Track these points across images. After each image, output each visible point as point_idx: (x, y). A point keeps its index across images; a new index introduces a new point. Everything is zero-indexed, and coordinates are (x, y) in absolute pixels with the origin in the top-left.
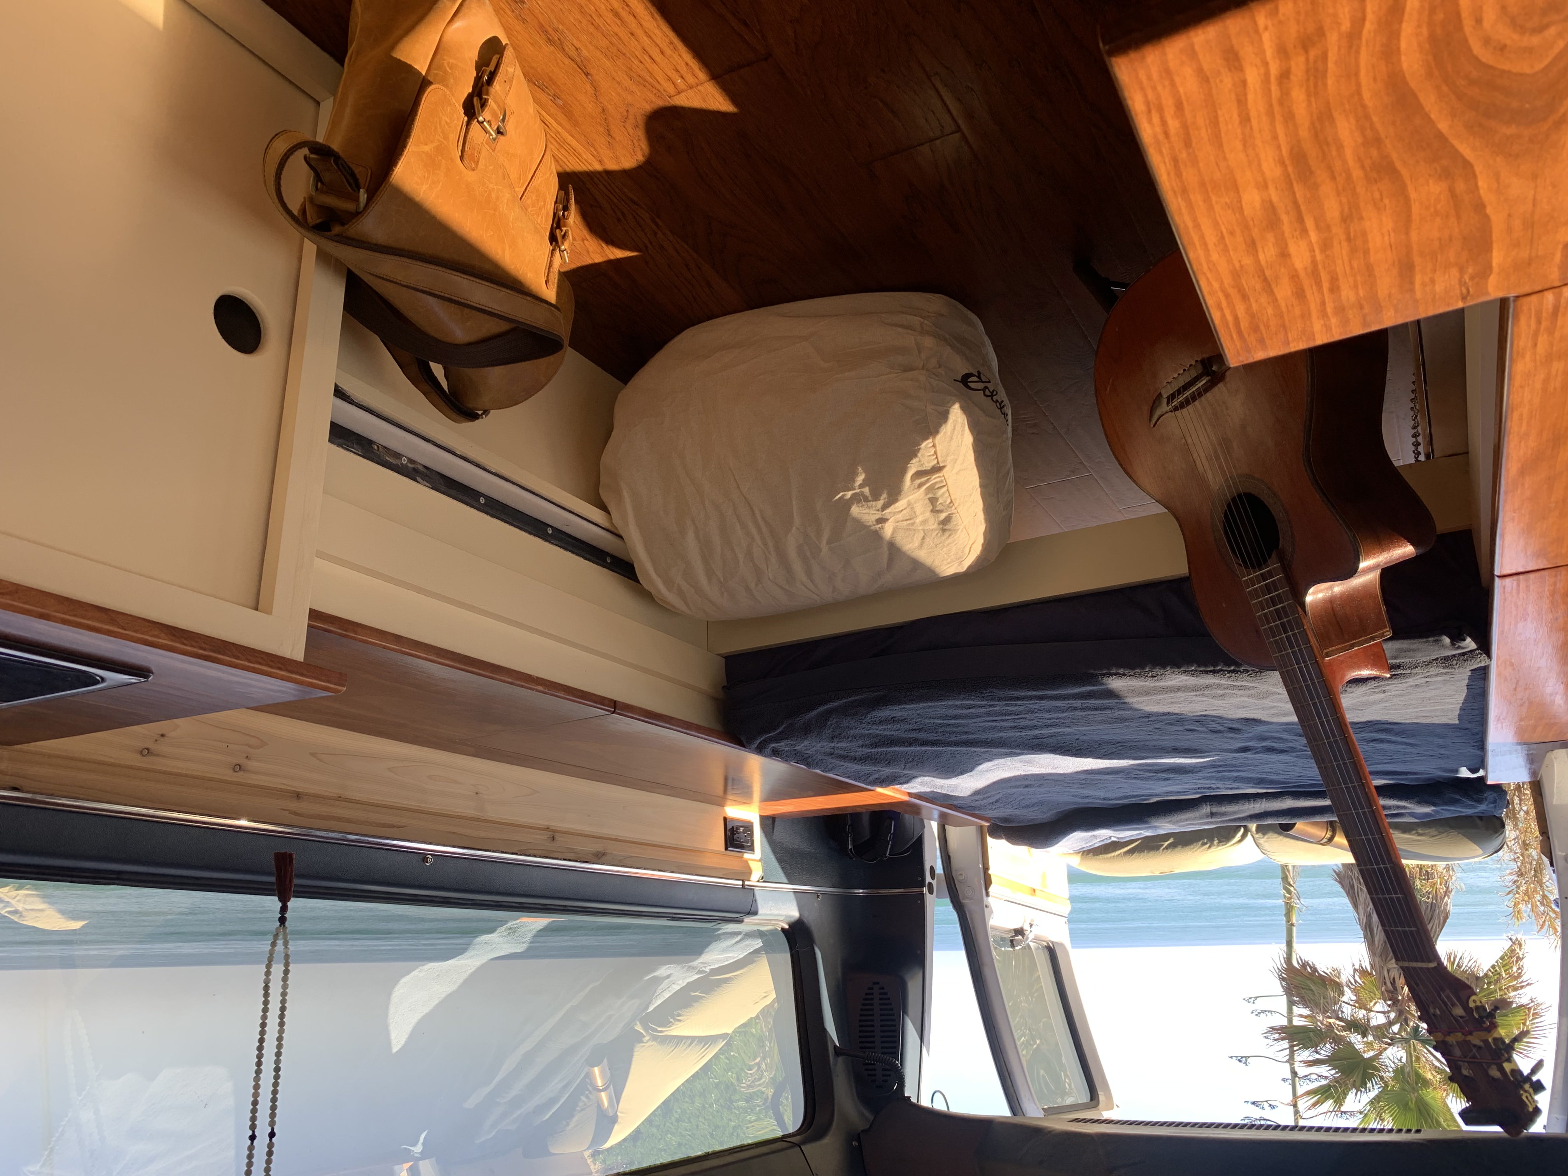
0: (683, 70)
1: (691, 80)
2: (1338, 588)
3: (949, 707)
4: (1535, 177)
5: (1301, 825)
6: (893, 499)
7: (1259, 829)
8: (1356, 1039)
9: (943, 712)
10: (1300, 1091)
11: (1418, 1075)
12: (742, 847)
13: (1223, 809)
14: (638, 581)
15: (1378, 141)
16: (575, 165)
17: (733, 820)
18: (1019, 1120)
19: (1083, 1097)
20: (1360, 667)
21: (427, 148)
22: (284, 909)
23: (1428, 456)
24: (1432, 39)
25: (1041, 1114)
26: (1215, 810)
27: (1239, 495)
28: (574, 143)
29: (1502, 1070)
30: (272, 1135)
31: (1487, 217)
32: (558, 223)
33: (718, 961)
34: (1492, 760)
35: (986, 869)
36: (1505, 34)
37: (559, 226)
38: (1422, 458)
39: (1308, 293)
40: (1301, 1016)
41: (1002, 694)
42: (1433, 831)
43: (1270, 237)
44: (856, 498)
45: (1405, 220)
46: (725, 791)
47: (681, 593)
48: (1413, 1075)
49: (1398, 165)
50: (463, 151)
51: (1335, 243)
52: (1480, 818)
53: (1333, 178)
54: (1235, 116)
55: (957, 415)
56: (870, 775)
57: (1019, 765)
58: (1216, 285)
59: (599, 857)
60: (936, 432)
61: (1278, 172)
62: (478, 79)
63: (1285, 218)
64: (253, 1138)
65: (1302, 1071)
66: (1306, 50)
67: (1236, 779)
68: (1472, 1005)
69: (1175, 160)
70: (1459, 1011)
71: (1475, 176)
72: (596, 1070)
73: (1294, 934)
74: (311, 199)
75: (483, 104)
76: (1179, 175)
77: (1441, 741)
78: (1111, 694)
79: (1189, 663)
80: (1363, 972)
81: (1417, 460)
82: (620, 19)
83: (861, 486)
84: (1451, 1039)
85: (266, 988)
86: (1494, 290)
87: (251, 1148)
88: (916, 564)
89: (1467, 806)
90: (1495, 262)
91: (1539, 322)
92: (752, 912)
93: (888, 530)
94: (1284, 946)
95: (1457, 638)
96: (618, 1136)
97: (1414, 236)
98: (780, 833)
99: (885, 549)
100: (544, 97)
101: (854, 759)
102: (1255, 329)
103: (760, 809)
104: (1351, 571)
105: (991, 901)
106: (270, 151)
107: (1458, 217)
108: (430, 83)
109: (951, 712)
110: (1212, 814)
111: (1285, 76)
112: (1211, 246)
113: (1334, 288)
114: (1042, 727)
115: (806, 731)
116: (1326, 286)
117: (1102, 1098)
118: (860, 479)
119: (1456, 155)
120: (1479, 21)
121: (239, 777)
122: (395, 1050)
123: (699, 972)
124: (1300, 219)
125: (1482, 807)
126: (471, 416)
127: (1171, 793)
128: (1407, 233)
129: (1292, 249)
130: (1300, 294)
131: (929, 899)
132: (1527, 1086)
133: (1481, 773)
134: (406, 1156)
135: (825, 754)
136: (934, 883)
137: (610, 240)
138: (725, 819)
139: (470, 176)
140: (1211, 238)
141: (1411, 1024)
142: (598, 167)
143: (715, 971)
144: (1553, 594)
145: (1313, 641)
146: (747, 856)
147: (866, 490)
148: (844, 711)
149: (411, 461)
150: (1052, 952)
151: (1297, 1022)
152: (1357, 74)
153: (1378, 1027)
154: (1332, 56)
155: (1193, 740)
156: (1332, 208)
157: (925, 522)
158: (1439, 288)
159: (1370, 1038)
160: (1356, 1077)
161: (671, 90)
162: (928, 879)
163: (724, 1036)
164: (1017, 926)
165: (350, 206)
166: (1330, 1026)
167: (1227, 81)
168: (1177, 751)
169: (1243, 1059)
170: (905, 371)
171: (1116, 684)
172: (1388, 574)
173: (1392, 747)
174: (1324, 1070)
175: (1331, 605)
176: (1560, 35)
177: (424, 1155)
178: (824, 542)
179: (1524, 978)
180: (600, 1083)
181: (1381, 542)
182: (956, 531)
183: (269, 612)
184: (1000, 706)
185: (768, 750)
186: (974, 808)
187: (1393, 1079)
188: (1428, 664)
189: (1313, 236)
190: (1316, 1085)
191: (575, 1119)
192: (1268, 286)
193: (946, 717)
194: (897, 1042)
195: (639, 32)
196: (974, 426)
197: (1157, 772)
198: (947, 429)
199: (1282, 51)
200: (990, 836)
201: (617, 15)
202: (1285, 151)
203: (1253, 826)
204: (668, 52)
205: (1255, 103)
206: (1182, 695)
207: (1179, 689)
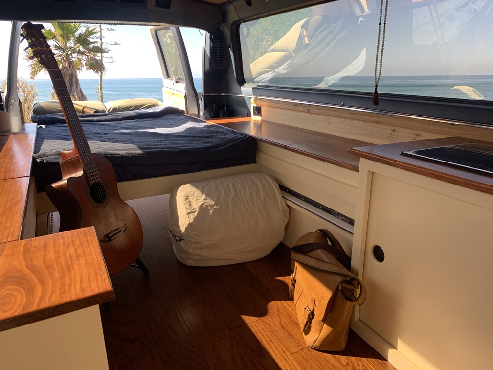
0: (254, 327)
1: (253, 324)
2: (74, 175)
3: (190, 146)
4: (11, 265)
5: (92, 112)
6: (201, 206)
7: (105, 111)
8: (82, 49)
9: (192, 145)
10: (99, 33)
11: (63, 38)
12: (256, 108)
13: (115, 117)
14: (279, 184)
15: (49, 273)
16: (289, 302)
17: (259, 116)
18: (177, 26)
19: (159, 33)
20: (69, 153)
21: (323, 302)
22: (376, 89)
23: (49, 214)
24: (33, 293)
25: (170, 28)
26: (117, 117)
27: (101, 203)
28: (289, 308)
29: (32, 40)
30: (380, 24)
31: (23, 257)
32: (294, 285)
33: (269, 74)
34: (35, 130)
35: (186, 101)
36: (16, 293)
37: (293, 284)
38: (51, 214)
39: (71, 241)
40: (98, 56)
41: (173, 150)
42: (54, 110)
43: (79, 254)
44: (212, 206)
45: (44, 257)
46: (261, 124)
47: (266, 180)
48: (65, 38)
49: (45, 268)
50: (315, 302)
51: (62, 252)
52: (40, 114)
53: (61, 266)
54: (83, 278)
55: (183, 230)
56: (216, 128)
57: (173, 130)
58: (94, 244)
59: (296, 105)
60: (188, 224)
61: (75, 267)
62: (310, 323)
63: (74, 258)
64: (385, 24)
65: (98, 40)
66: (64, 291)
67: (110, 126)
68: (39, 58)
69: (100, 270)
70: (43, 56)
71: (26, 265)
72: (307, 42)
73: (100, 82)
74: (355, 287)
75: (309, 316)
76: (99, 267)
77: (49, 135)
78: (141, 149)
79: (118, 157)
80: (79, 69)
81: (52, 213)
82: (270, 340)
83: (211, 209)
84: (46, 48)
85: (381, 66)
86: (24, 241)
87: (385, 21)
88: (197, 187)
89: (43, 117)
90: (23, 247)
91: (12, 235)
92: (254, 88)
93: (204, 197)
94: (103, 78)
95: (42, 162)
96: (301, 22)
97: (42, 253)
98: (246, 112)
99: (205, 191)
100: (295, 320)
101: (219, 132)
102: (85, 234)
103: (251, 119)
104: (69, 179)
105: (185, 91)
106: (364, 299)
107: (31, 257)
108: (322, 320)
109: (189, 145)
110: (118, 116)
111: (70, 286)
112: (94, 252)
113: (64, 243)
114: (164, 141)
115: (232, 140)
116: (66, 243)
117: (154, 32)
118: (211, 212)
119: (30, 270)
120: (22, 296)
121: (393, 128)
122: (365, 49)
123: (274, 71)
124: (70, 257)
125: (39, 117)
126: (320, 230)
127: (130, 122)
128: (44, 254)
129: (74, 252)
130: (73, 242)
131: (203, 92)
132: (25, 35)
133: (39, 126)
134: (364, 17)
135: (227, 134)
136: (201, 97)
137: (282, 282)
138: (261, 116)
139: (313, 295)
140: (94, 254)
141: (65, 54)
142: (282, 302)
143: (270, 71)
144: (14, 172)
145: (81, 160)
146: (255, 105)
147: (209, 208)
148: (220, 145)
149: (339, 218)
150: (168, 76)
151: (99, 55)
152: (52, 286)
153: (74, 53)
154: (58, 290)
155: (121, 136)
156: (62, 259)
157: (193, 199)
158: (37, 242)
159: (77, 50)
160: (82, 38)
161: (258, 321)
162: (203, 98)
163: (269, 52)
164: (178, 84)
165: (344, 285)
166: (89, 53)
167: (84, 285)
168: (126, 133)
169: (116, 43)
170: (197, 242)
171: (140, 152)
172: (60, 178)
173: (64, 134)
174: (91, 40)
175: (76, 171)
176: (2, 293)
177: (359, 17)
178: (223, 194)
179: (31, 67)
180: (306, 38)
181: (61, 187)
182: (184, 196)
183: (369, 171)
184: (175, 146)
185: (244, 135)
186: (189, 119)
187: (71, 37)
188: (50, 155)
189: (68, 254)
190: (94, 35)
191: (315, 26)
192: (81, 243)
193: (191, 144)
194: (212, 49)
195: (266, 336)
196: (178, 226)
197: (133, 128)
198: (186, 225)
199: (70, 291)
200: (184, 111)
201: (271, 341)
202: (72, 271)
203: (106, 112)
204: (258, 331)
205: (78, 281)
206: (122, 148)
207: (122, 150)
